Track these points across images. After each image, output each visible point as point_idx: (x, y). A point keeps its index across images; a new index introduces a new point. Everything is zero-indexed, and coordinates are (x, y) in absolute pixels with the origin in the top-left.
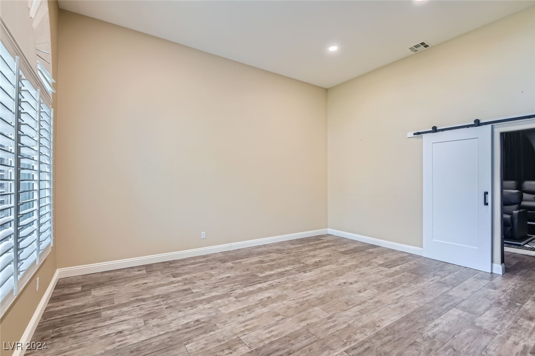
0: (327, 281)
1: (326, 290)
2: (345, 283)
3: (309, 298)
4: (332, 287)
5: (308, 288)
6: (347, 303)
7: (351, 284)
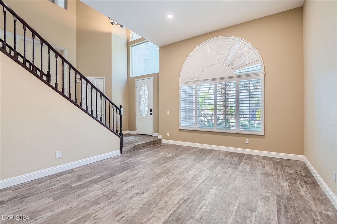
0: (158, 192)
1: (158, 183)
2: (143, 193)
3: (167, 176)
4: (153, 187)
5: (171, 182)
6: (143, 177)
7: (137, 194)
